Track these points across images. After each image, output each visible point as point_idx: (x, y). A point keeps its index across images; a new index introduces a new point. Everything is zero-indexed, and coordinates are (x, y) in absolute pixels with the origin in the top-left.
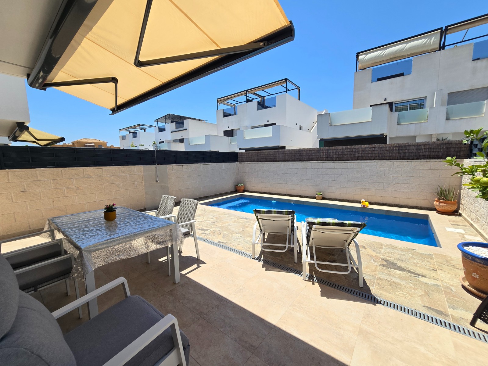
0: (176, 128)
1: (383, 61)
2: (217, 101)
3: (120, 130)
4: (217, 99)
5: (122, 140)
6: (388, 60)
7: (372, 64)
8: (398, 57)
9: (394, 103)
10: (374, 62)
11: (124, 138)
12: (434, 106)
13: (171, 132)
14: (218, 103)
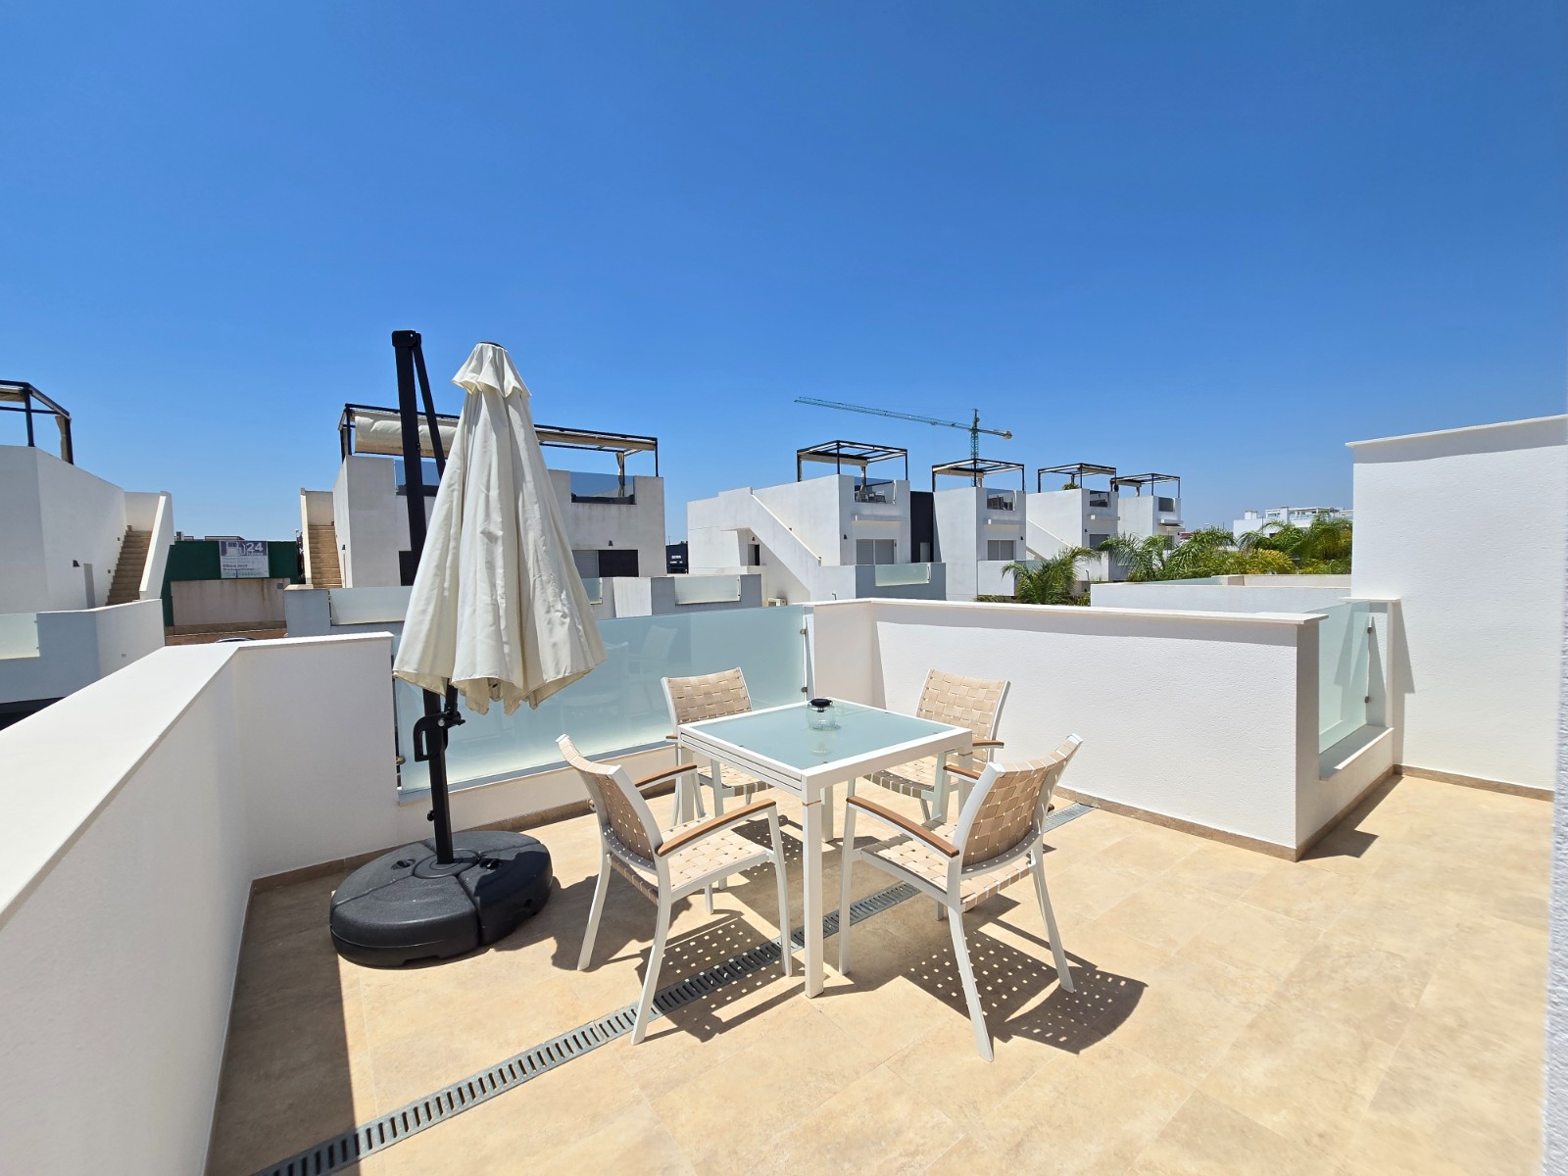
7: (393, 447)
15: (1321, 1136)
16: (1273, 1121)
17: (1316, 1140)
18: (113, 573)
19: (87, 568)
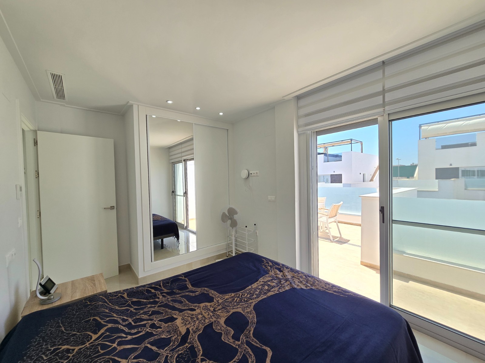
1: (446, 133)
6: (451, 132)
7: (435, 134)
9: (460, 168)
10: (437, 133)
18: (372, 175)
19: (364, 175)
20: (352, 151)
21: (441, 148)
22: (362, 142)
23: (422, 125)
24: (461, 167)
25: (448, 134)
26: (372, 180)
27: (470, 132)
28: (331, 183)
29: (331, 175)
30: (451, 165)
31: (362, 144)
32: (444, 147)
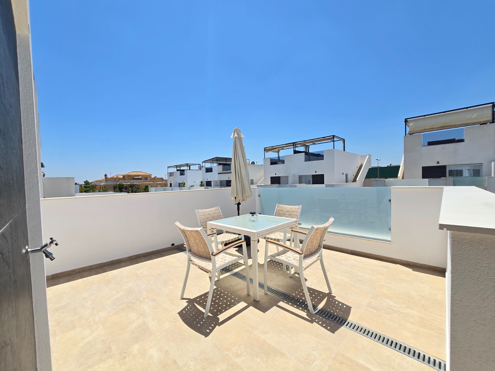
0: (223, 170)
1: (433, 128)
2: (265, 150)
3: (168, 167)
4: (264, 148)
5: (170, 176)
6: (438, 128)
7: (422, 130)
8: (448, 126)
10: (424, 128)
11: (171, 174)
12: (493, 176)
13: (218, 174)
14: (265, 152)
15: (125, 357)
16: (136, 348)
17: (124, 355)
18: (355, 176)
19: (346, 175)
20: (334, 148)
21: (427, 144)
22: (344, 140)
23: (408, 120)
24: (448, 165)
25: (435, 129)
26: (355, 180)
27: (457, 127)
28: (313, 184)
29: (313, 176)
30: (438, 163)
31: (344, 141)
32: (430, 144)
